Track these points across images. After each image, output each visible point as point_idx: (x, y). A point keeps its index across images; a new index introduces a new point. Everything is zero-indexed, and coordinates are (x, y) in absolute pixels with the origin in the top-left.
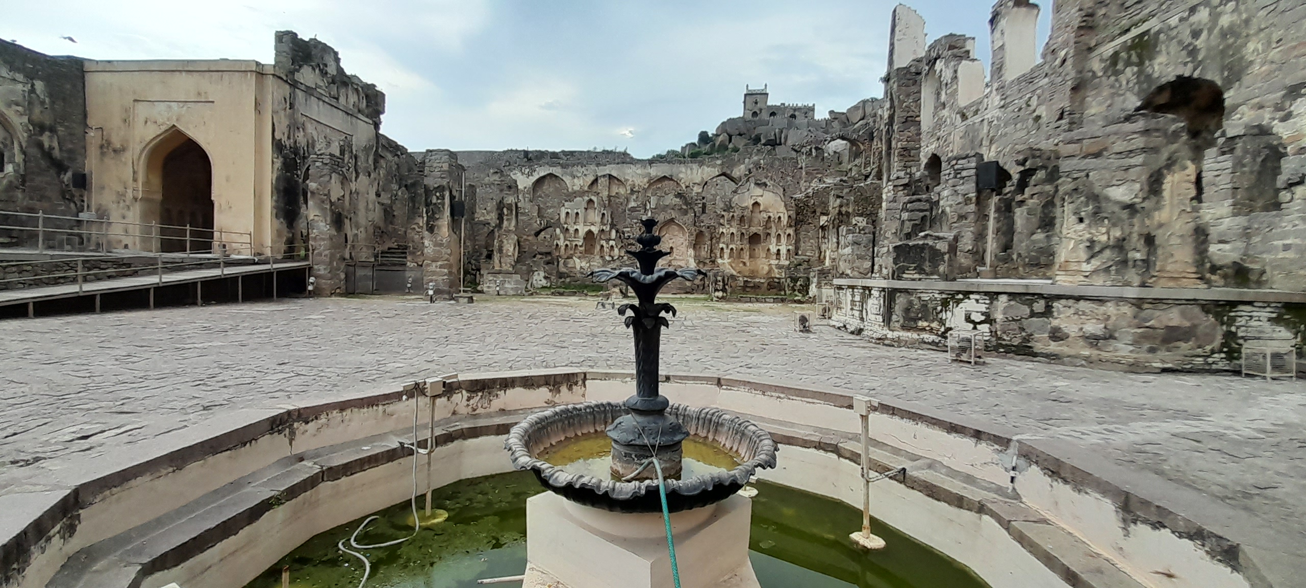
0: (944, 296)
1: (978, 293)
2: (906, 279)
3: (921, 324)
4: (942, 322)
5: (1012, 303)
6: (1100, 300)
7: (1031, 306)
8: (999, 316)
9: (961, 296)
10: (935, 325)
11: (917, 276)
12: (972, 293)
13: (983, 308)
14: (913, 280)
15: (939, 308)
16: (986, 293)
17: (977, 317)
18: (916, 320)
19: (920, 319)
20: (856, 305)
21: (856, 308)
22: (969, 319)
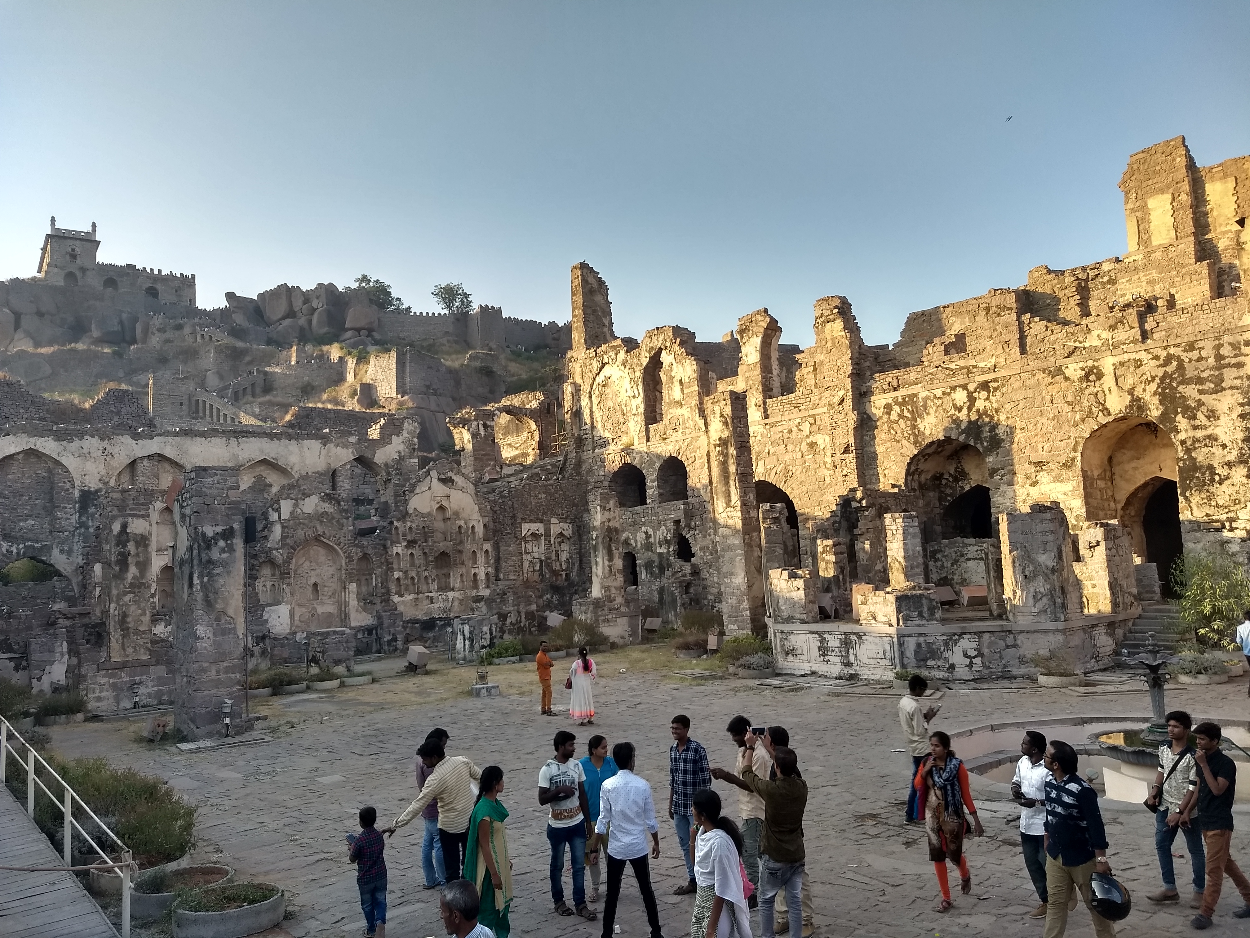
0: (945, 638)
1: (970, 633)
3: (930, 663)
4: (946, 659)
5: (993, 639)
6: (1045, 632)
7: (1005, 640)
8: (986, 651)
9: (957, 637)
10: (939, 663)
11: (919, 622)
12: (965, 633)
13: (974, 645)
14: (918, 625)
15: (942, 648)
16: (975, 633)
17: (973, 653)
18: (925, 660)
20: (832, 651)
21: (834, 653)
22: (965, 655)
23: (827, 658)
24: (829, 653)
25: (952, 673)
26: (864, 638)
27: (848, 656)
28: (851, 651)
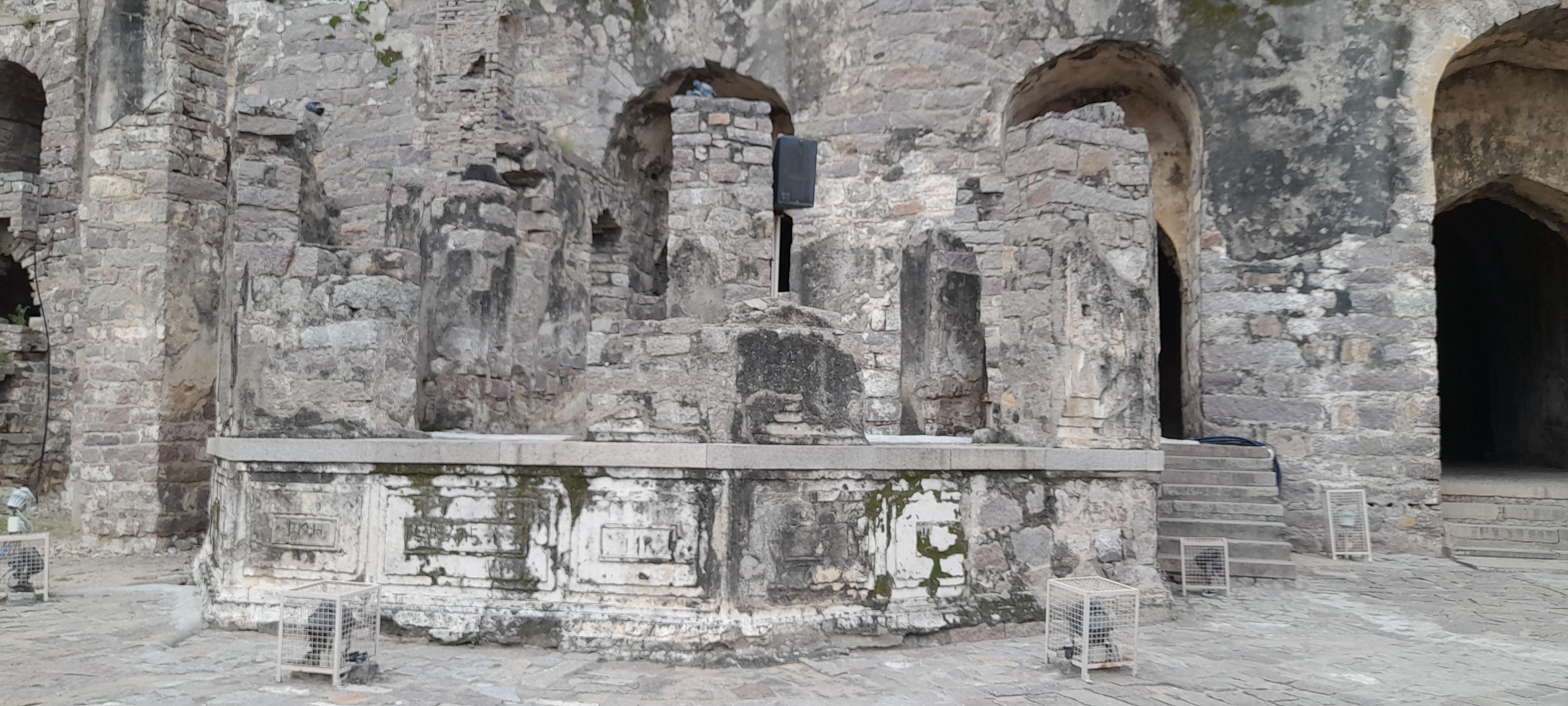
0: (869, 487)
1: (939, 473)
2: (781, 441)
3: (825, 575)
4: (867, 562)
5: (995, 495)
7: (1022, 501)
8: (974, 532)
9: (903, 485)
10: (853, 574)
11: (804, 431)
12: (927, 473)
13: (947, 512)
14: (798, 442)
15: (862, 522)
16: (952, 475)
17: (943, 540)
18: (806, 565)
19: (818, 561)
20: (462, 535)
21: (467, 545)
22: (924, 547)
23: (435, 562)
24: (448, 545)
25: (881, 607)
26: (598, 484)
27: (521, 555)
28: (538, 536)
